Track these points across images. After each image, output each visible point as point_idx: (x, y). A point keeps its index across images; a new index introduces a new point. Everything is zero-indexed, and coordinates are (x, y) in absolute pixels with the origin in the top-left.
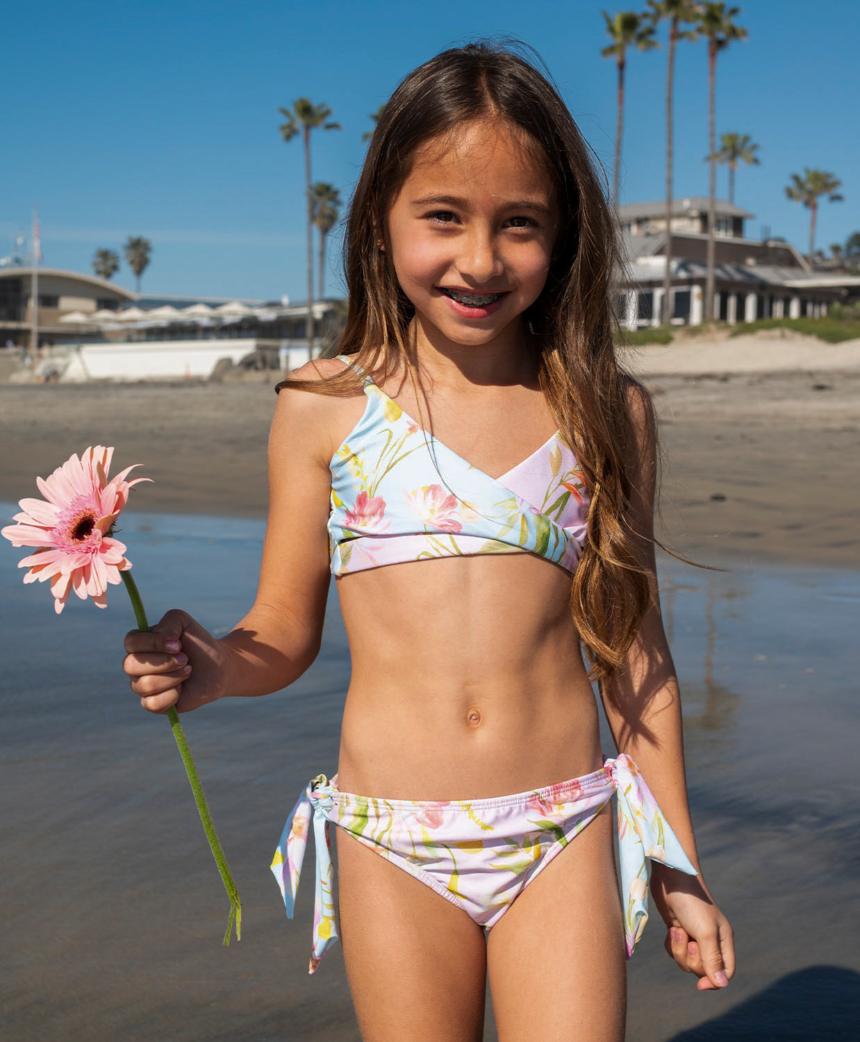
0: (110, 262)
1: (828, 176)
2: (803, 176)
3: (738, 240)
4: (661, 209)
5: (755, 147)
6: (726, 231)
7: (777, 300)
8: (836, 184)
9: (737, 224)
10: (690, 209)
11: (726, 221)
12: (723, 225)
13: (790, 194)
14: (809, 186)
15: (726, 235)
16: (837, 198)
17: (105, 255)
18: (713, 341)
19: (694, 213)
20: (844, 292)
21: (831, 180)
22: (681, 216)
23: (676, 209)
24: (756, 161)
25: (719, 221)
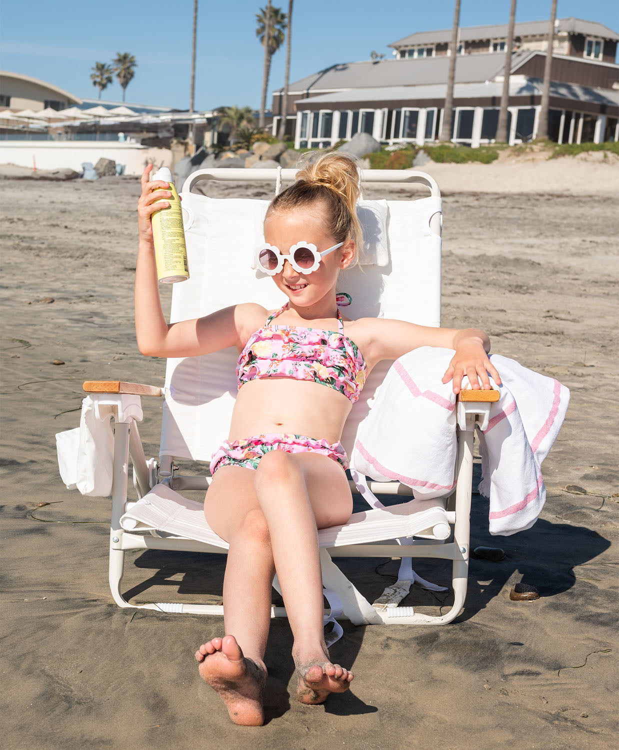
0: (106, 76)
3: (608, 64)
6: (597, 55)
9: (610, 48)
10: (561, 29)
11: (598, 43)
15: (597, 58)
17: (101, 68)
19: (564, 34)
25: (590, 43)
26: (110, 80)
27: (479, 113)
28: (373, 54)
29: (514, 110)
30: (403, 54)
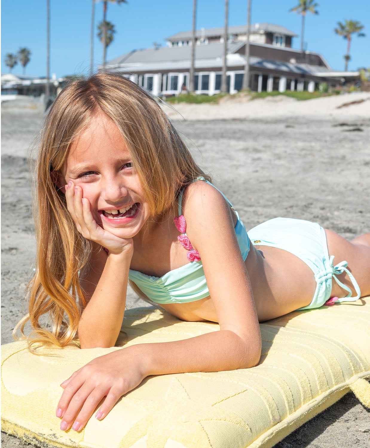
0: (13, 60)
1: (357, 23)
2: (344, 23)
3: (288, 49)
4: (244, 29)
5: (316, 5)
6: (281, 44)
7: (300, 82)
8: (361, 28)
9: (288, 40)
10: (259, 29)
11: (281, 38)
12: (279, 40)
13: (337, 31)
14: (347, 28)
15: (281, 46)
16: (363, 35)
17: (10, 56)
18: (240, 102)
19: (262, 32)
20: (343, 80)
21: (359, 26)
22: (255, 33)
23: (252, 29)
24: (316, 13)
25: (277, 38)
26: (16, 63)
27: (212, 76)
28: (155, 44)
29: (232, 74)
30: (173, 44)
